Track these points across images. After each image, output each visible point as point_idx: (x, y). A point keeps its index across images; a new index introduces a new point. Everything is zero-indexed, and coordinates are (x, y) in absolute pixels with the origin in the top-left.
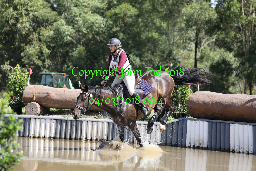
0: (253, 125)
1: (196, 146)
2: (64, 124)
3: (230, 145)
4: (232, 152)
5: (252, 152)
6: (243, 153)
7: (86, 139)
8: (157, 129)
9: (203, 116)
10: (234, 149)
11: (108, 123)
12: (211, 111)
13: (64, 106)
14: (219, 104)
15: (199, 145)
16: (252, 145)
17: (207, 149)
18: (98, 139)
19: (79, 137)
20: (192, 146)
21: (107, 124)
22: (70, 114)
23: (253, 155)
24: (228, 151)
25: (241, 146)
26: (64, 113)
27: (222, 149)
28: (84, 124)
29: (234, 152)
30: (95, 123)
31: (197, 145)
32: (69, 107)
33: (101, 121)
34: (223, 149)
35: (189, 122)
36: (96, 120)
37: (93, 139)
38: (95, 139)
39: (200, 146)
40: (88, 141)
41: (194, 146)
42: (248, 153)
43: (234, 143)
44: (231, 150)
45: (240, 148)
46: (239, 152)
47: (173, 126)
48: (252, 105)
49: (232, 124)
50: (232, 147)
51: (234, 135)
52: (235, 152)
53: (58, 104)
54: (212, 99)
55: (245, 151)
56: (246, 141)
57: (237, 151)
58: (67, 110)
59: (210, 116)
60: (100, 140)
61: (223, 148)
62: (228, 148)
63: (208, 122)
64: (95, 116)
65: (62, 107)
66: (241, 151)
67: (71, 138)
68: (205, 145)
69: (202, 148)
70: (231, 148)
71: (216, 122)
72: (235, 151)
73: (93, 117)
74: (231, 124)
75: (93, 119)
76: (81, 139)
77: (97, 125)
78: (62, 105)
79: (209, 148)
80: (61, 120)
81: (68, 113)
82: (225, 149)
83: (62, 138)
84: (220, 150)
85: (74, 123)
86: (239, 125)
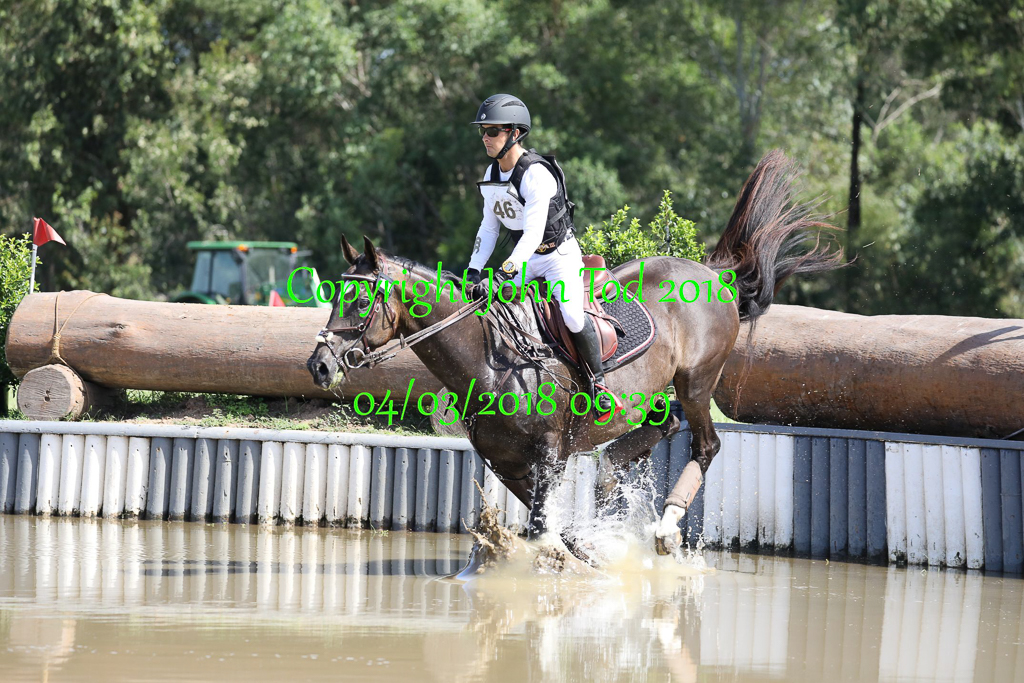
0: (982, 449)
1: (743, 543)
2: (184, 457)
3: (886, 533)
4: (893, 562)
5: (981, 562)
6: (943, 566)
7: (280, 520)
8: (580, 470)
9: (772, 410)
10: (901, 549)
11: (372, 448)
12: (806, 390)
13: (186, 381)
14: (837, 359)
15: (757, 535)
16: (980, 533)
17: (789, 552)
18: (331, 518)
19: (247, 511)
20: (726, 542)
21: (368, 452)
22: (211, 414)
23: (984, 575)
24: (881, 559)
25: (934, 538)
26: (184, 407)
27: (852, 552)
28: (270, 453)
29: (902, 562)
30: (315, 451)
31: (747, 538)
32: (206, 383)
33: (339, 440)
34: (859, 553)
36: (319, 435)
37: (306, 518)
38: (314, 516)
39: (762, 541)
40: (288, 526)
41: (736, 541)
42: (963, 568)
43: (902, 526)
44: (893, 557)
45: (930, 546)
46: (925, 565)
48: (977, 361)
49: (894, 445)
50: (894, 544)
51: (904, 491)
52: (906, 562)
53: (157, 372)
54: (810, 340)
55: (951, 560)
56: (952, 514)
57: (915, 561)
58: (197, 395)
59: (802, 410)
60: (338, 522)
61: (856, 549)
62: (879, 546)
63: (795, 436)
64: (317, 421)
65: (177, 383)
66: (933, 559)
67: (215, 514)
68: (783, 538)
69: (770, 550)
70: (891, 548)
71: (829, 438)
72: (910, 559)
73: (305, 423)
74: (887, 445)
75: (309, 434)
76: (255, 519)
77: (323, 456)
78: (176, 375)
79: (798, 548)
80: (171, 441)
81: (201, 408)
82: (865, 551)
83: (175, 518)
84: (844, 556)
85: (227, 452)
86: (924, 448)
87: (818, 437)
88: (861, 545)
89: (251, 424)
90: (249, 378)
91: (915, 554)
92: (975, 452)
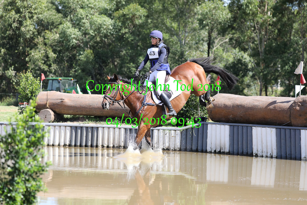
0: (276, 128)
2: (79, 131)
3: (252, 149)
4: (254, 156)
5: (276, 156)
6: (267, 157)
7: (103, 146)
8: (176, 134)
9: (224, 119)
10: (256, 153)
11: (125, 129)
12: (232, 115)
13: (79, 113)
14: (240, 107)
15: (220, 150)
16: (276, 149)
17: (229, 153)
18: (115, 146)
19: (95, 144)
20: (213, 151)
22: (85, 121)
23: (277, 159)
24: (251, 155)
25: (265, 150)
26: (79, 119)
27: (244, 153)
28: (100, 130)
29: (257, 156)
30: (111, 130)
31: (218, 150)
32: (84, 113)
34: (246, 154)
35: (209, 126)
36: (112, 126)
37: (109, 146)
38: (111, 145)
39: (222, 151)
40: (105, 148)
41: (215, 151)
42: (272, 157)
43: (257, 147)
44: (254, 155)
45: (263, 152)
46: (262, 156)
47: (193, 131)
48: (275, 107)
49: (254, 128)
50: (255, 151)
51: (257, 139)
52: (258, 156)
53: (72, 111)
54: (233, 102)
55: (269, 155)
56: (269, 144)
57: (260, 155)
58: (82, 116)
59: (231, 119)
60: (117, 147)
62: (251, 152)
63: (230, 125)
65: (77, 113)
66: (264, 155)
67: (87, 145)
68: (227, 150)
69: (224, 153)
70: (254, 152)
71: (238, 126)
72: (258, 155)
74: (253, 127)
76: (97, 146)
77: (113, 131)
78: (77, 111)
79: (231, 152)
80: (76, 127)
81: (83, 119)
83: (77, 146)
84: (242, 154)
85: (90, 130)
86: (262, 128)
87: (236, 126)
88: (246, 151)
89: (95, 123)
90: (95, 112)
91: (260, 154)
92: (275, 129)
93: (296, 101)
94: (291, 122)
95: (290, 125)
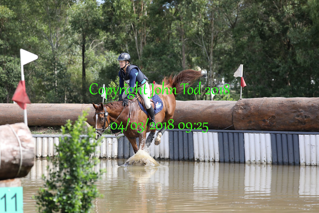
3: (194, 154)
8: (113, 142)
10: (198, 157)
16: (218, 153)
18: (50, 156)
24: (193, 160)
25: (207, 155)
31: (157, 156)
33: (51, 136)
36: (45, 135)
38: (45, 155)
39: (161, 157)
42: (214, 162)
43: (198, 152)
44: (196, 160)
45: (205, 157)
46: (204, 161)
51: (198, 143)
55: (211, 160)
56: (211, 149)
62: (192, 157)
63: (169, 131)
68: (167, 156)
69: (164, 159)
70: (195, 157)
71: (178, 131)
72: (200, 160)
74: (194, 132)
82: (188, 158)
84: (183, 160)
86: (203, 133)
87: (175, 131)
91: (202, 159)
92: (217, 133)
93: (238, 104)
94: (233, 126)
95: (232, 128)
